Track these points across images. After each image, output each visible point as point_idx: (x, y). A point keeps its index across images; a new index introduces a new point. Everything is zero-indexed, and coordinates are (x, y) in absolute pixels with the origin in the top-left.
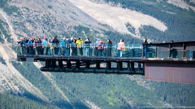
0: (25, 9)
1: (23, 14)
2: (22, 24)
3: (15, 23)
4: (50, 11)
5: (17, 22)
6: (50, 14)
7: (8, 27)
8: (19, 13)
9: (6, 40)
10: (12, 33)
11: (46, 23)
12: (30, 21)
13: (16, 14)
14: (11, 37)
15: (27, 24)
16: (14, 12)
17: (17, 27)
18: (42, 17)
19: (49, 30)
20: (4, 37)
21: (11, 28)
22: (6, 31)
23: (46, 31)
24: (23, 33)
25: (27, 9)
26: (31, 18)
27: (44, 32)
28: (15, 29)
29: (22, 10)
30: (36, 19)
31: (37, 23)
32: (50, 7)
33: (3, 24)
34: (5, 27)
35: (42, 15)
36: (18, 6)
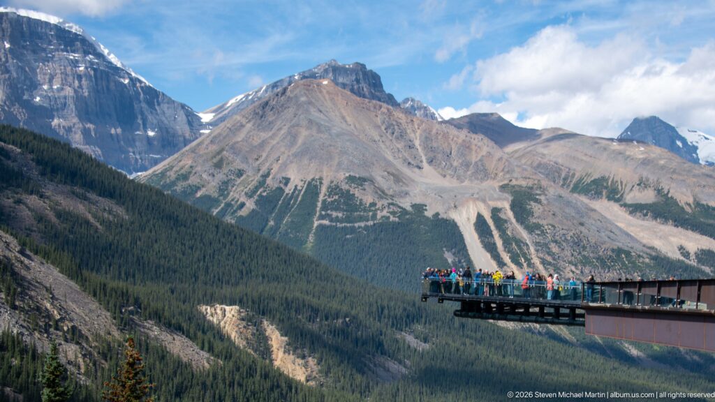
0: (550, 227)
1: (547, 233)
2: (546, 245)
3: (537, 244)
4: (582, 229)
5: (539, 243)
6: (581, 233)
7: (528, 249)
8: (542, 231)
9: (525, 265)
10: (533, 256)
11: (576, 243)
12: (556, 242)
13: (539, 233)
14: (532, 261)
15: (552, 245)
16: (537, 229)
17: (540, 248)
18: (571, 237)
19: (580, 253)
20: (523, 260)
21: (532, 249)
22: (526, 254)
23: (575, 253)
24: (547, 255)
25: (553, 226)
26: (558, 238)
27: (572, 255)
28: (537, 251)
29: (546, 227)
30: (563, 238)
31: (564, 244)
32: (582, 224)
33: (522, 245)
34: (525, 248)
35: (571, 234)
36: (541, 222)
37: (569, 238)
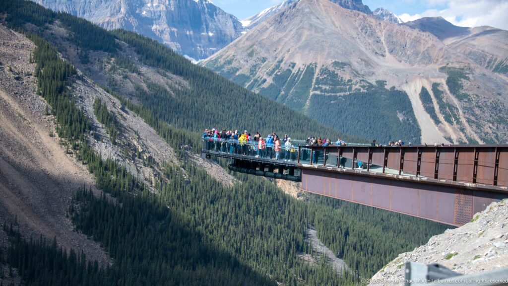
0: (475, 96)
1: (472, 100)
2: (471, 109)
3: (464, 108)
4: (500, 97)
5: (466, 107)
6: (498, 100)
7: (458, 111)
8: (469, 99)
9: (455, 122)
10: (461, 117)
11: (494, 108)
12: (479, 107)
13: (467, 100)
14: (460, 120)
15: (476, 109)
16: (465, 98)
17: (467, 111)
18: (491, 103)
19: (497, 115)
20: (454, 119)
21: (461, 112)
22: (456, 115)
23: (493, 115)
24: (471, 116)
25: (477, 96)
26: (480, 104)
27: (491, 116)
28: (464, 113)
29: (472, 96)
30: (484, 104)
31: (485, 108)
32: (499, 94)
33: (453, 108)
34: (455, 111)
35: (491, 101)
36: (469, 93)
37: (489, 104)
